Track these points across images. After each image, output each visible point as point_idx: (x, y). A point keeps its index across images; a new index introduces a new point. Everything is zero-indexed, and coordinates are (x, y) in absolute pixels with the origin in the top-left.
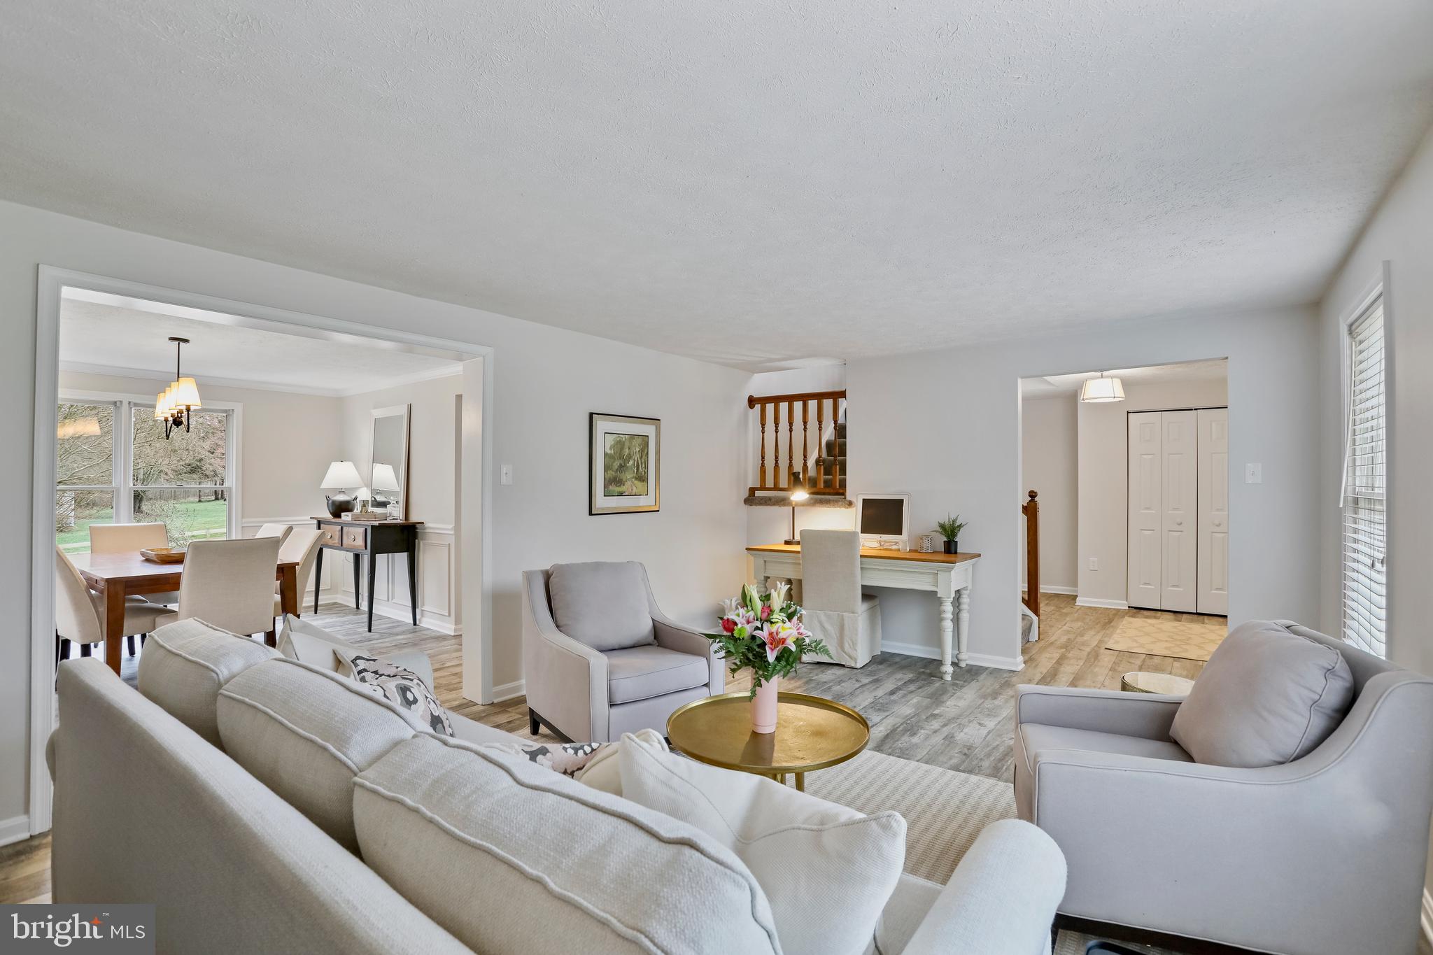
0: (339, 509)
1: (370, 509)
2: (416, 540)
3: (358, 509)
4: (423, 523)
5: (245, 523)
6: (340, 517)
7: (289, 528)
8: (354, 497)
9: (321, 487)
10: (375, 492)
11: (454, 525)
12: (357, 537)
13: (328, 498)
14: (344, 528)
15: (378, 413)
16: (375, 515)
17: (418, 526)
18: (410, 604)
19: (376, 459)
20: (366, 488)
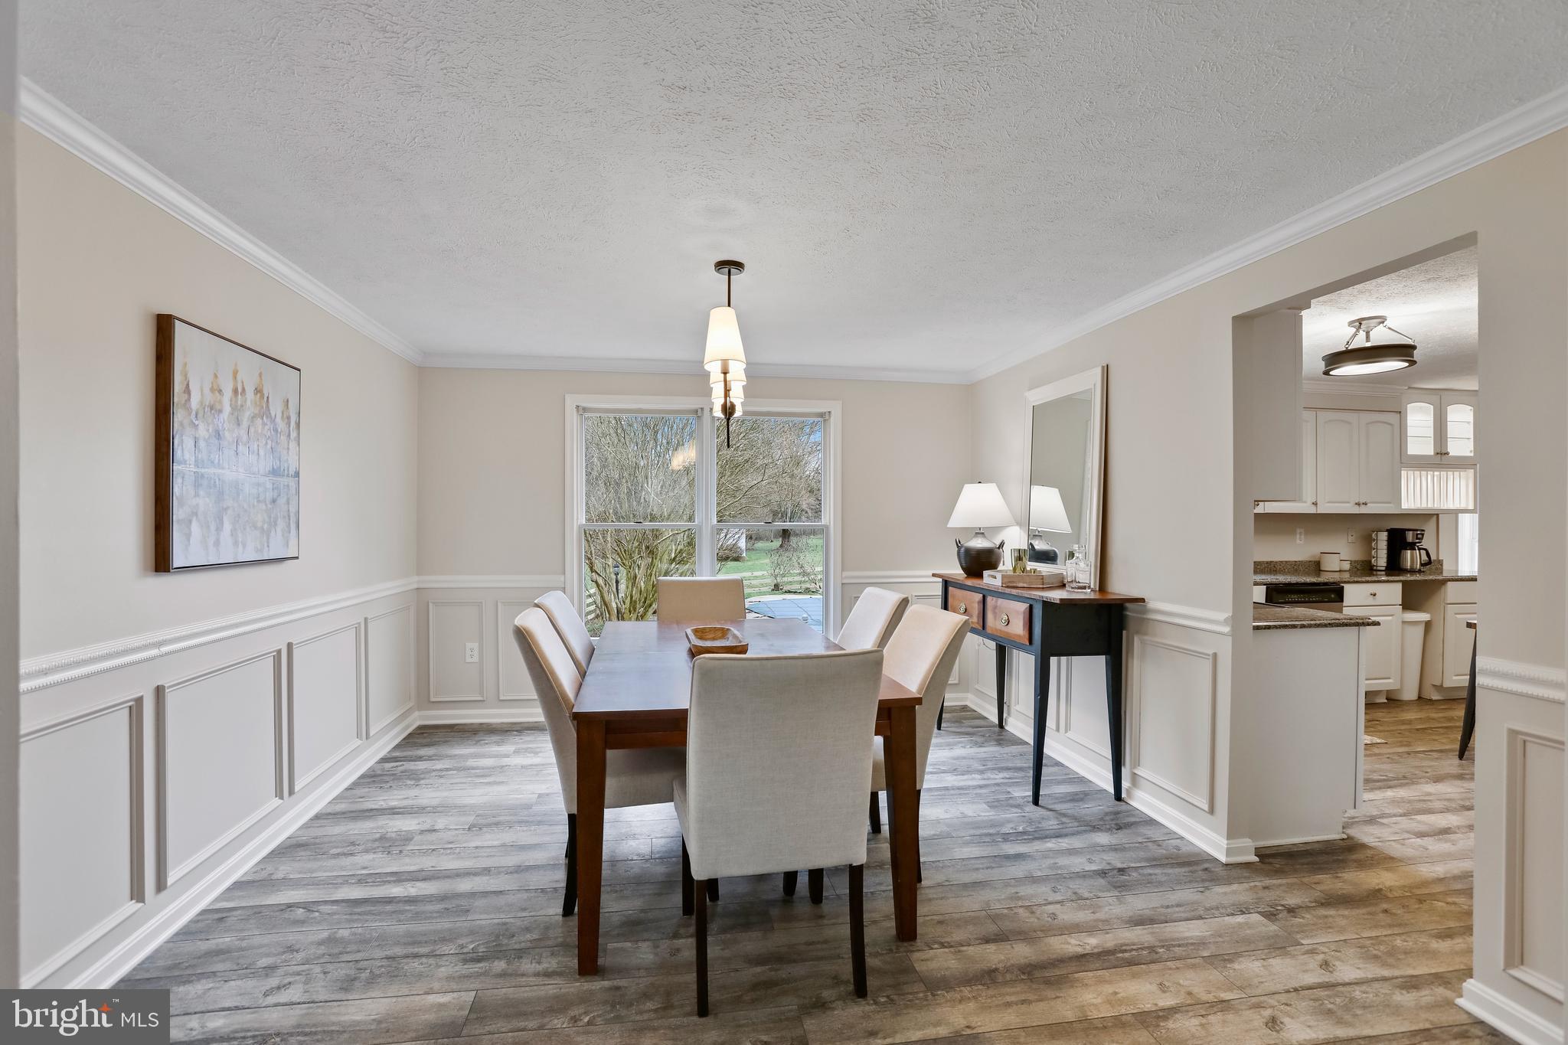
0: (978, 562)
1: (1031, 565)
2: (1124, 632)
3: (1007, 564)
4: (1143, 600)
5: (846, 578)
6: (980, 576)
7: (903, 600)
8: (998, 544)
9: (951, 525)
10: (1033, 535)
11: (1228, 614)
12: (1011, 617)
13: (958, 544)
14: (989, 599)
15: (1040, 396)
16: (1042, 578)
17: (1128, 605)
18: (1107, 752)
19: (1036, 478)
20: (1017, 528)
